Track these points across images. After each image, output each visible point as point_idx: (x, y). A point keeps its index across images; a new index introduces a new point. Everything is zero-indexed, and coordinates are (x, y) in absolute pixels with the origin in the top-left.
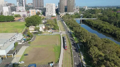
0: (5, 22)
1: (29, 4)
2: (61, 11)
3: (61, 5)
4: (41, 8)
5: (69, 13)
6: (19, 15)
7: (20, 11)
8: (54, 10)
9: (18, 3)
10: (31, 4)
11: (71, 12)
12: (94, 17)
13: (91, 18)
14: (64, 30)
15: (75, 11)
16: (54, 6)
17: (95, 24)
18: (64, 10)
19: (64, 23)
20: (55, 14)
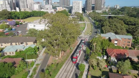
0: (38, 16)
1: (55, 3)
2: (88, 9)
3: (89, 2)
4: (67, 6)
5: (97, 11)
6: (47, 12)
7: (47, 9)
8: (80, 8)
9: (45, 2)
10: (57, 2)
11: (99, 10)
12: (122, 14)
13: (119, 15)
14: (89, 21)
15: (104, 10)
16: (80, 3)
17: (120, 18)
18: (91, 8)
19: (90, 18)
20: (81, 12)
